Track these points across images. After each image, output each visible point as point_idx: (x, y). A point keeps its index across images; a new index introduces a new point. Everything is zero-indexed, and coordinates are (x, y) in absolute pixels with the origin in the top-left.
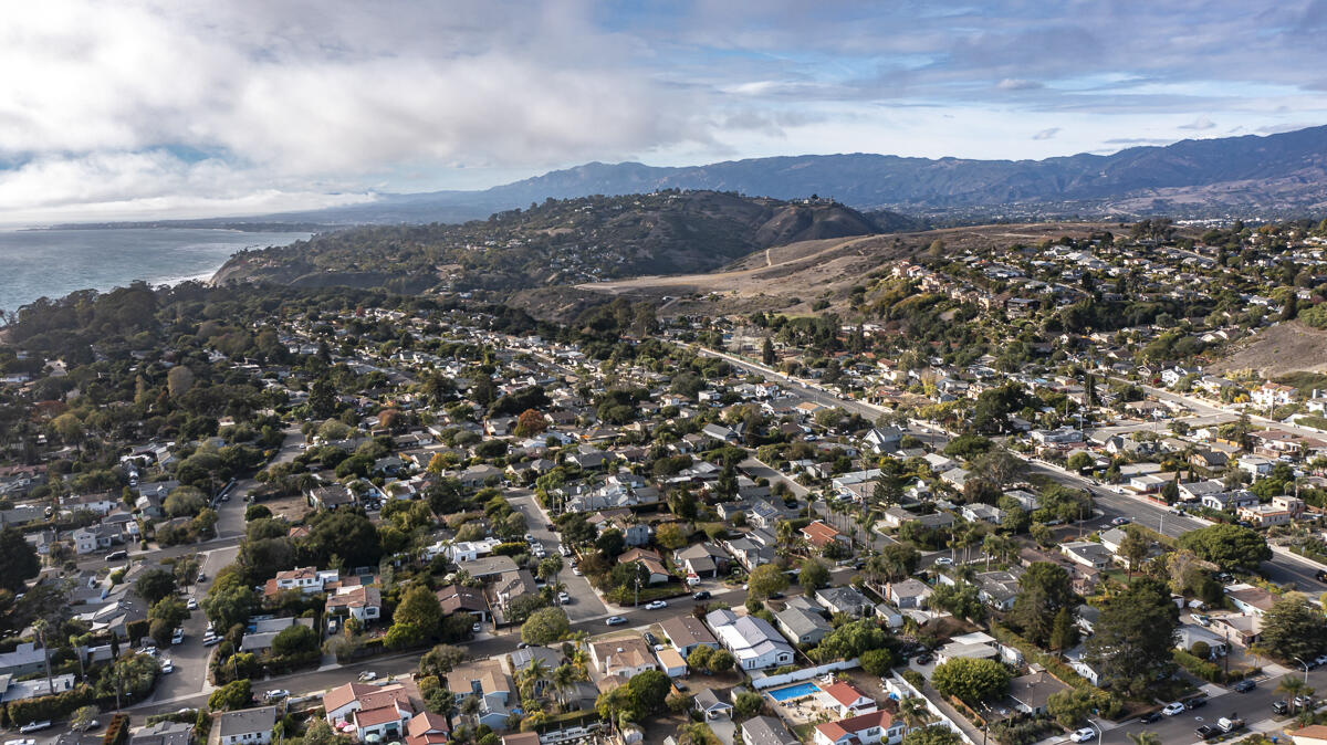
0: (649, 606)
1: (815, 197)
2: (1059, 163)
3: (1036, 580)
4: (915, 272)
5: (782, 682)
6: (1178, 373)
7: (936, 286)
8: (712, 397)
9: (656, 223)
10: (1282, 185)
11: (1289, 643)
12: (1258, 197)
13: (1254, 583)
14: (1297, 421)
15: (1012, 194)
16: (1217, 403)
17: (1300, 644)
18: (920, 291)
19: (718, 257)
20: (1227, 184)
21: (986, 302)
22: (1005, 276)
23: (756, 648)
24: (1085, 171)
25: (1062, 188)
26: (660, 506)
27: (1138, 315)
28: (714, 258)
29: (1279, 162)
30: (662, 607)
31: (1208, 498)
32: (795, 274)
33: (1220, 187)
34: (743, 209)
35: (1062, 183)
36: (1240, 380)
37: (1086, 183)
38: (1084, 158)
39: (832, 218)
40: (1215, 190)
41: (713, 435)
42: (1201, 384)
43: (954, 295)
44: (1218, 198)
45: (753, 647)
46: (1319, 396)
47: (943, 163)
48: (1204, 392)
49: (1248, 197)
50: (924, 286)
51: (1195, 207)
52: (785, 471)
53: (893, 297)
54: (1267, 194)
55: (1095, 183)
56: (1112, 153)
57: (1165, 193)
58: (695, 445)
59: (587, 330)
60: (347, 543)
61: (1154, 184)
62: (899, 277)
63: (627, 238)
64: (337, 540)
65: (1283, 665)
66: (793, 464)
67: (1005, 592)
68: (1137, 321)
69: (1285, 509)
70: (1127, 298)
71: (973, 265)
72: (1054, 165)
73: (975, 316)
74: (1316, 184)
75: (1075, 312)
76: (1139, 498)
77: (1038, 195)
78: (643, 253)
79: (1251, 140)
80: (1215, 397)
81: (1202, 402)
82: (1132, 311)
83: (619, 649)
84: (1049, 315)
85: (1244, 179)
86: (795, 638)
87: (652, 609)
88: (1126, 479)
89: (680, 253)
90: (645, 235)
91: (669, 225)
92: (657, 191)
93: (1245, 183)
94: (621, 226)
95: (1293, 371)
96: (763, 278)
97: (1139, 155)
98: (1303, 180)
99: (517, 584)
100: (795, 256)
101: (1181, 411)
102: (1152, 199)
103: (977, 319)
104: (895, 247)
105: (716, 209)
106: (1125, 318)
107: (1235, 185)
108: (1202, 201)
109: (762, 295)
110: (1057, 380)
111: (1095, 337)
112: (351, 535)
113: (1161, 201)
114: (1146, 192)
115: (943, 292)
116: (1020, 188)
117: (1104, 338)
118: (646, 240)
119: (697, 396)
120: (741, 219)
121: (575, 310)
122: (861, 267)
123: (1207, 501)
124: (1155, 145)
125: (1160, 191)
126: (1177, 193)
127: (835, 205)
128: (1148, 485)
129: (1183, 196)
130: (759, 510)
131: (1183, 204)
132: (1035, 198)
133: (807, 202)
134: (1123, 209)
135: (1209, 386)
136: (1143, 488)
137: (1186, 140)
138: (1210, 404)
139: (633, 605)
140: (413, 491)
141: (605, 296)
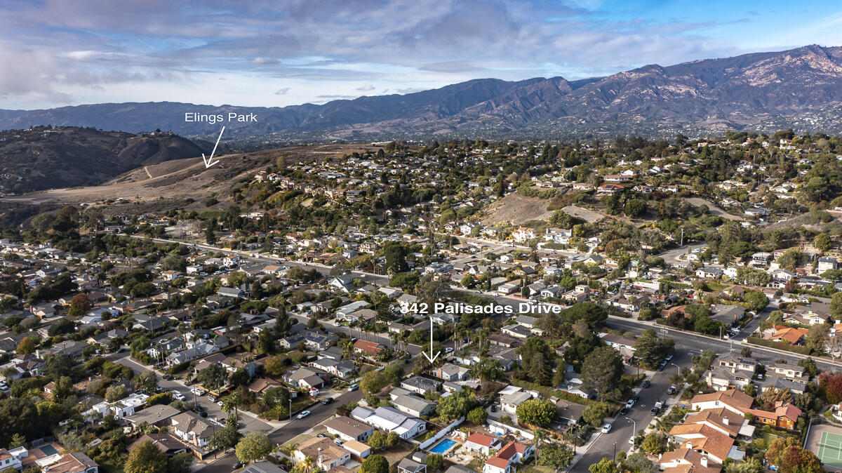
0: (300, 416)
1: (158, 131)
2: (294, 109)
3: (534, 349)
4: (274, 177)
5: (431, 443)
6: (470, 226)
7: (292, 186)
8: (198, 270)
9: (41, 151)
10: (416, 121)
11: (652, 358)
12: (405, 128)
13: (606, 332)
14: (542, 246)
15: (269, 128)
16: (496, 241)
17: (657, 358)
18: (281, 190)
19: (96, 173)
20: (388, 122)
21: (331, 193)
22: (334, 177)
23: (403, 425)
24: (310, 114)
25: (299, 124)
26: (238, 348)
27: (421, 196)
28: (93, 174)
29: (412, 109)
30: (309, 415)
31: (544, 292)
32: (177, 183)
33: (385, 123)
34: (105, 139)
35: (298, 121)
36: (503, 228)
37: (312, 122)
38: (308, 106)
39: (173, 145)
40: (383, 125)
41: (228, 295)
42: (485, 232)
43: (306, 190)
44: (385, 130)
45: (400, 425)
46: (549, 232)
47: (223, 109)
48: (487, 236)
49: (400, 129)
50: (283, 186)
51: (376, 135)
52: (296, 312)
53: (264, 194)
54: (410, 127)
55: (317, 121)
56: (323, 104)
57: (357, 127)
58: (221, 303)
59: (51, 231)
60: (21, 422)
61: (351, 122)
62: (262, 181)
63: (18, 162)
64: (10, 422)
65: (650, 370)
66: (300, 307)
67: (503, 360)
68: (421, 200)
69: (583, 292)
70: (410, 186)
71: (310, 171)
72: (291, 110)
73: (326, 202)
74: (433, 121)
75: (390, 196)
76: (509, 297)
77: (285, 128)
78: (35, 173)
79: (395, 97)
80: (494, 238)
81: (488, 241)
82: (418, 194)
83: (319, 449)
84: (374, 199)
85: (396, 119)
86: (417, 414)
87: (303, 418)
88: (495, 288)
89: (65, 172)
90: (34, 160)
91: (52, 152)
92: (31, 127)
93: (398, 120)
94: (10, 153)
95: (528, 220)
96: (154, 187)
97: (341, 104)
98: (426, 119)
99: (195, 423)
100: (168, 171)
101: (482, 247)
102: (351, 131)
103: (328, 205)
104: (245, 162)
105: (84, 140)
106: (414, 198)
107: (393, 122)
108: (378, 131)
109: (162, 198)
110: (405, 236)
111: (404, 210)
112: (23, 414)
113: (356, 132)
114: (347, 126)
115: (299, 189)
116: (274, 125)
117: (409, 210)
118: (36, 163)
119: (185, 270)
120: (105, 147)
121: (7, 218)
122: (225, 176)
123: (544, 294)
124: (346, 99)
125: (355, 125)
126: (363, 127)
127: (173, 136)
128: (509, 289)
129: (367, 129)
130: (312, 339)
131: (369, 133)
132: (284, 131)
133: (153, 134)
134: (337, 136)
135: (490, 232)
136: (507, 291)
137: (363, 97)
138: (493, 242)
139: (289, 417)
140: (21, 371)
141: (30, 206)
